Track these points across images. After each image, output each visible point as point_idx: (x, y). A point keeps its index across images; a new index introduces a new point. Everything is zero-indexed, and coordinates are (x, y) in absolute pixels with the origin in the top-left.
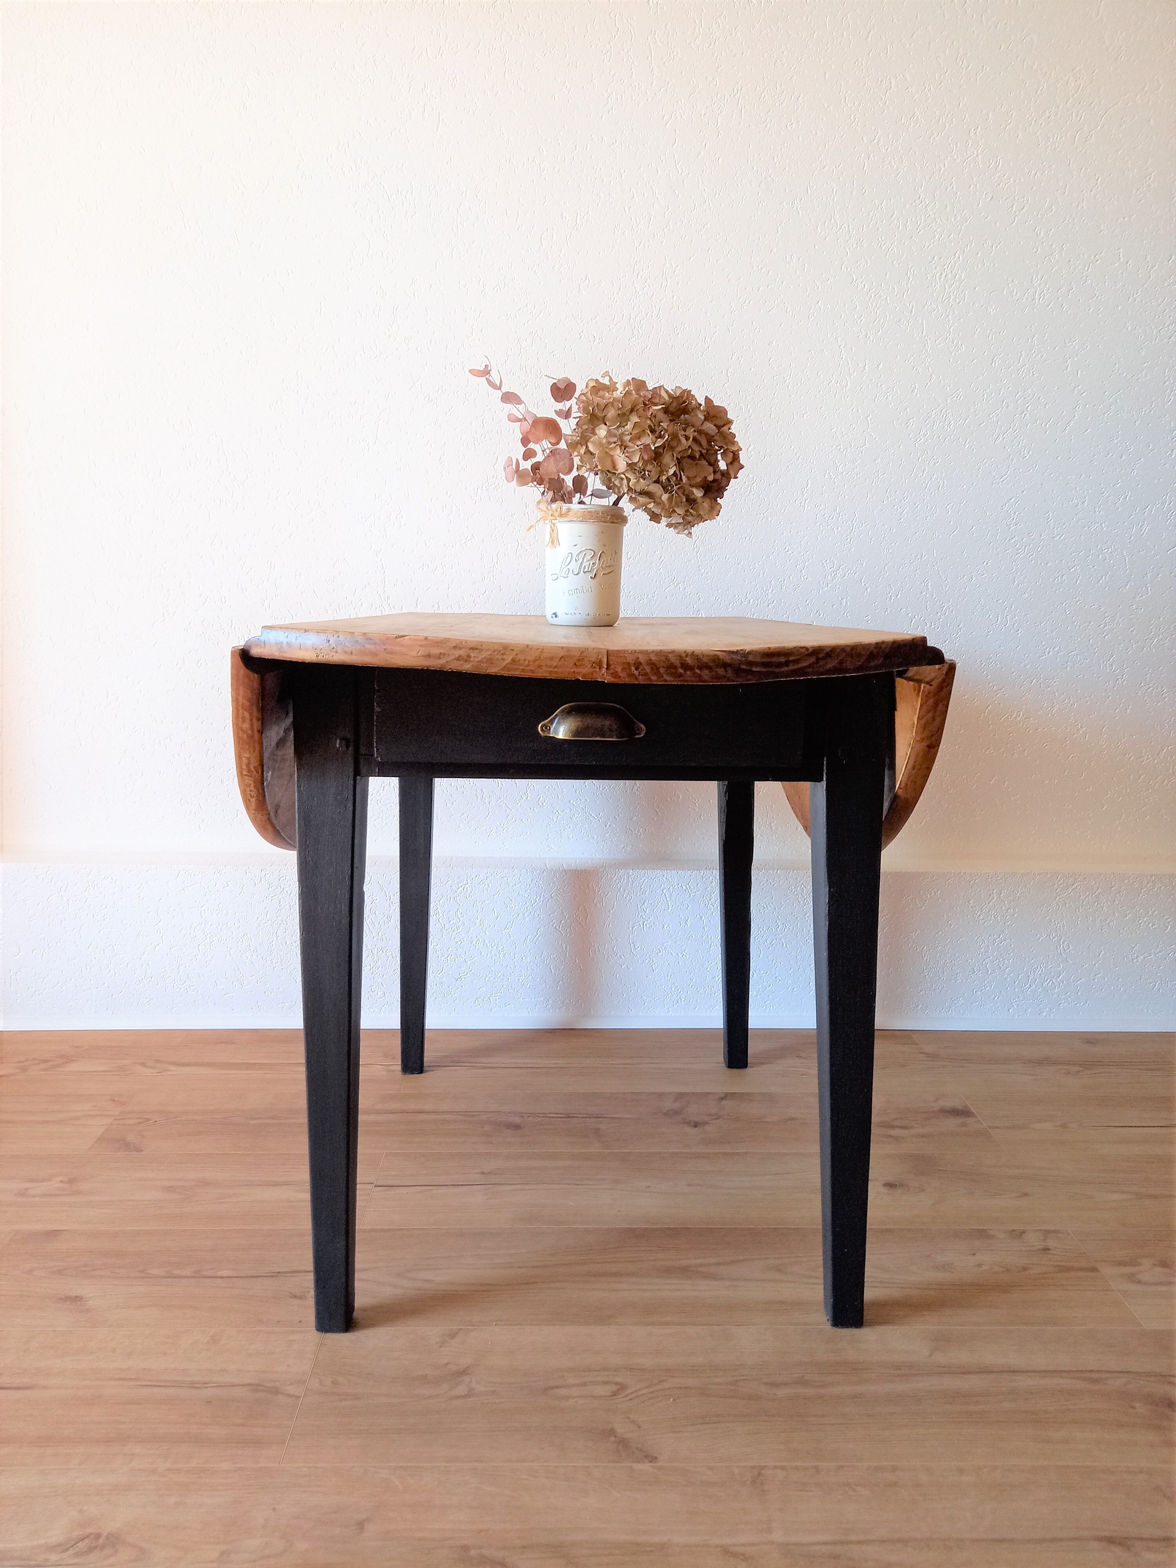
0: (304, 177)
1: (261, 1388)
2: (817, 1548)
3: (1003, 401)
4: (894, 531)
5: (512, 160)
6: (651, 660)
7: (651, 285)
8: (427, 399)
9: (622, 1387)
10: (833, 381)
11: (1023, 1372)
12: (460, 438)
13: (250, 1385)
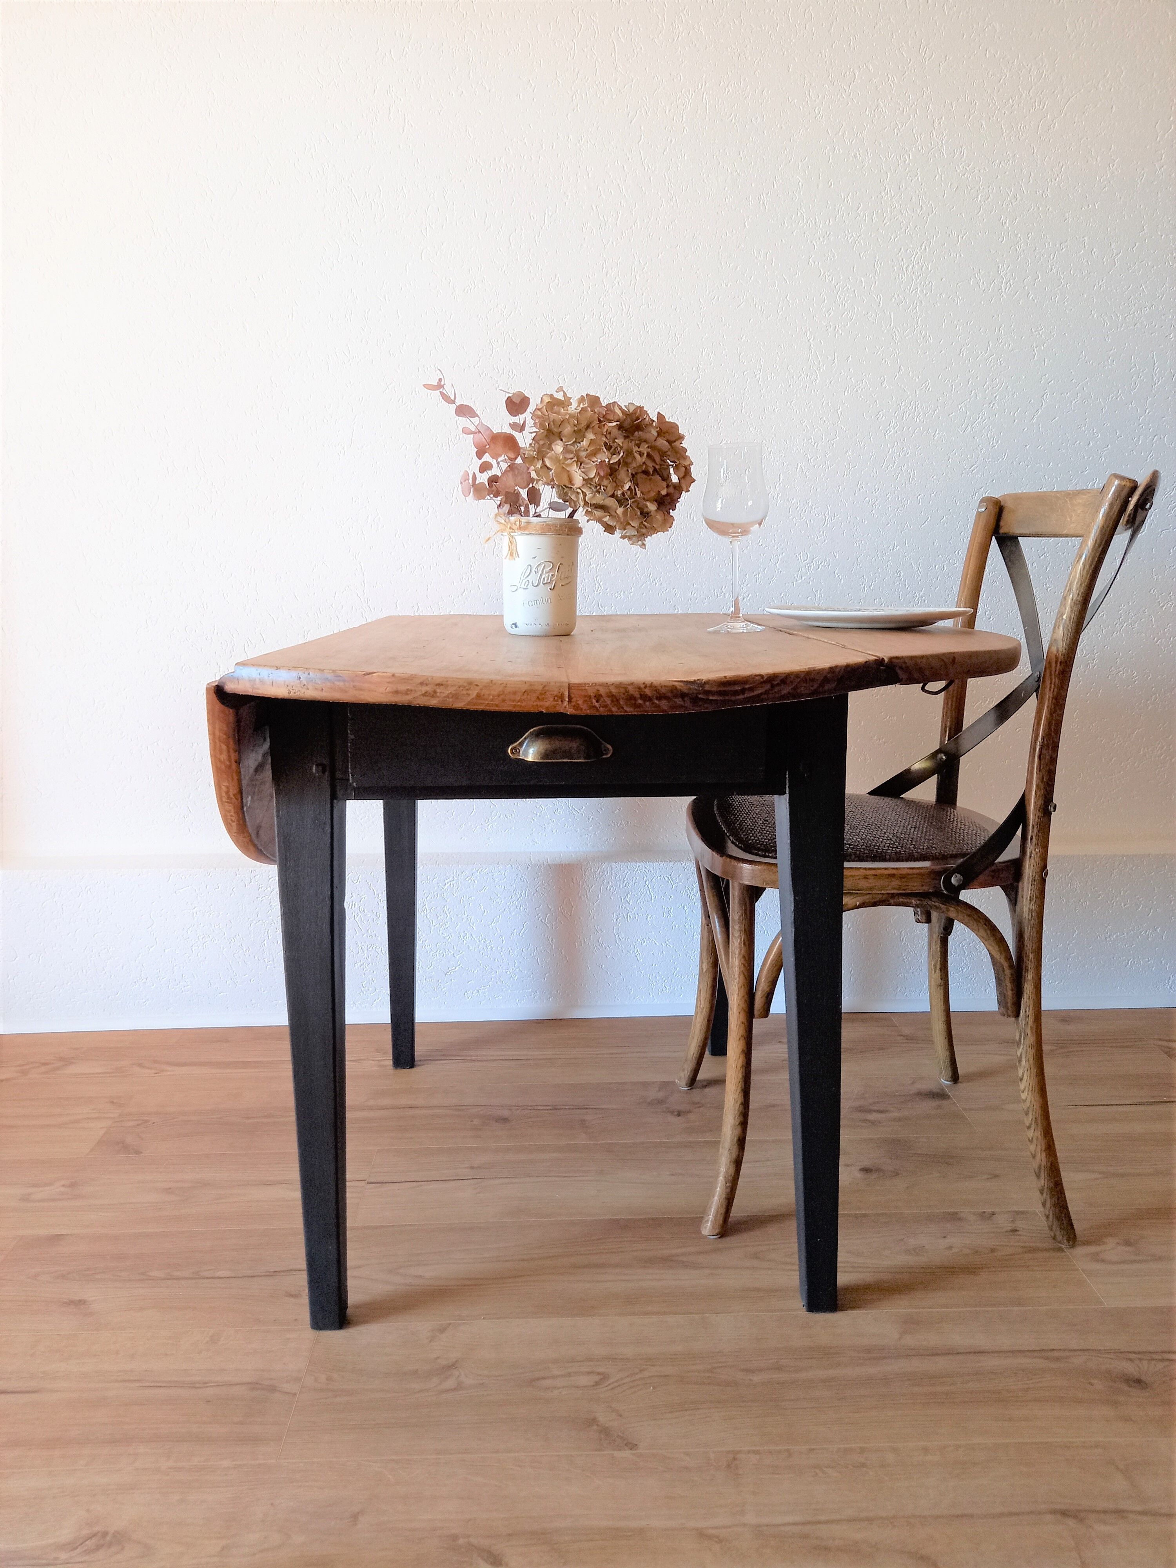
0: (272, 182)
1: (259, 1386)
2: (787, 1528)
3: (971, 391)
4: (866, 522)
5: (478, 160)
6: (611, 692)
7: (620, 284)
8: (400, 401)
9: (605, 1377)
10: (803, 375)
11: (988, 1353)
12: (434, 439)
13: (248, 1383)
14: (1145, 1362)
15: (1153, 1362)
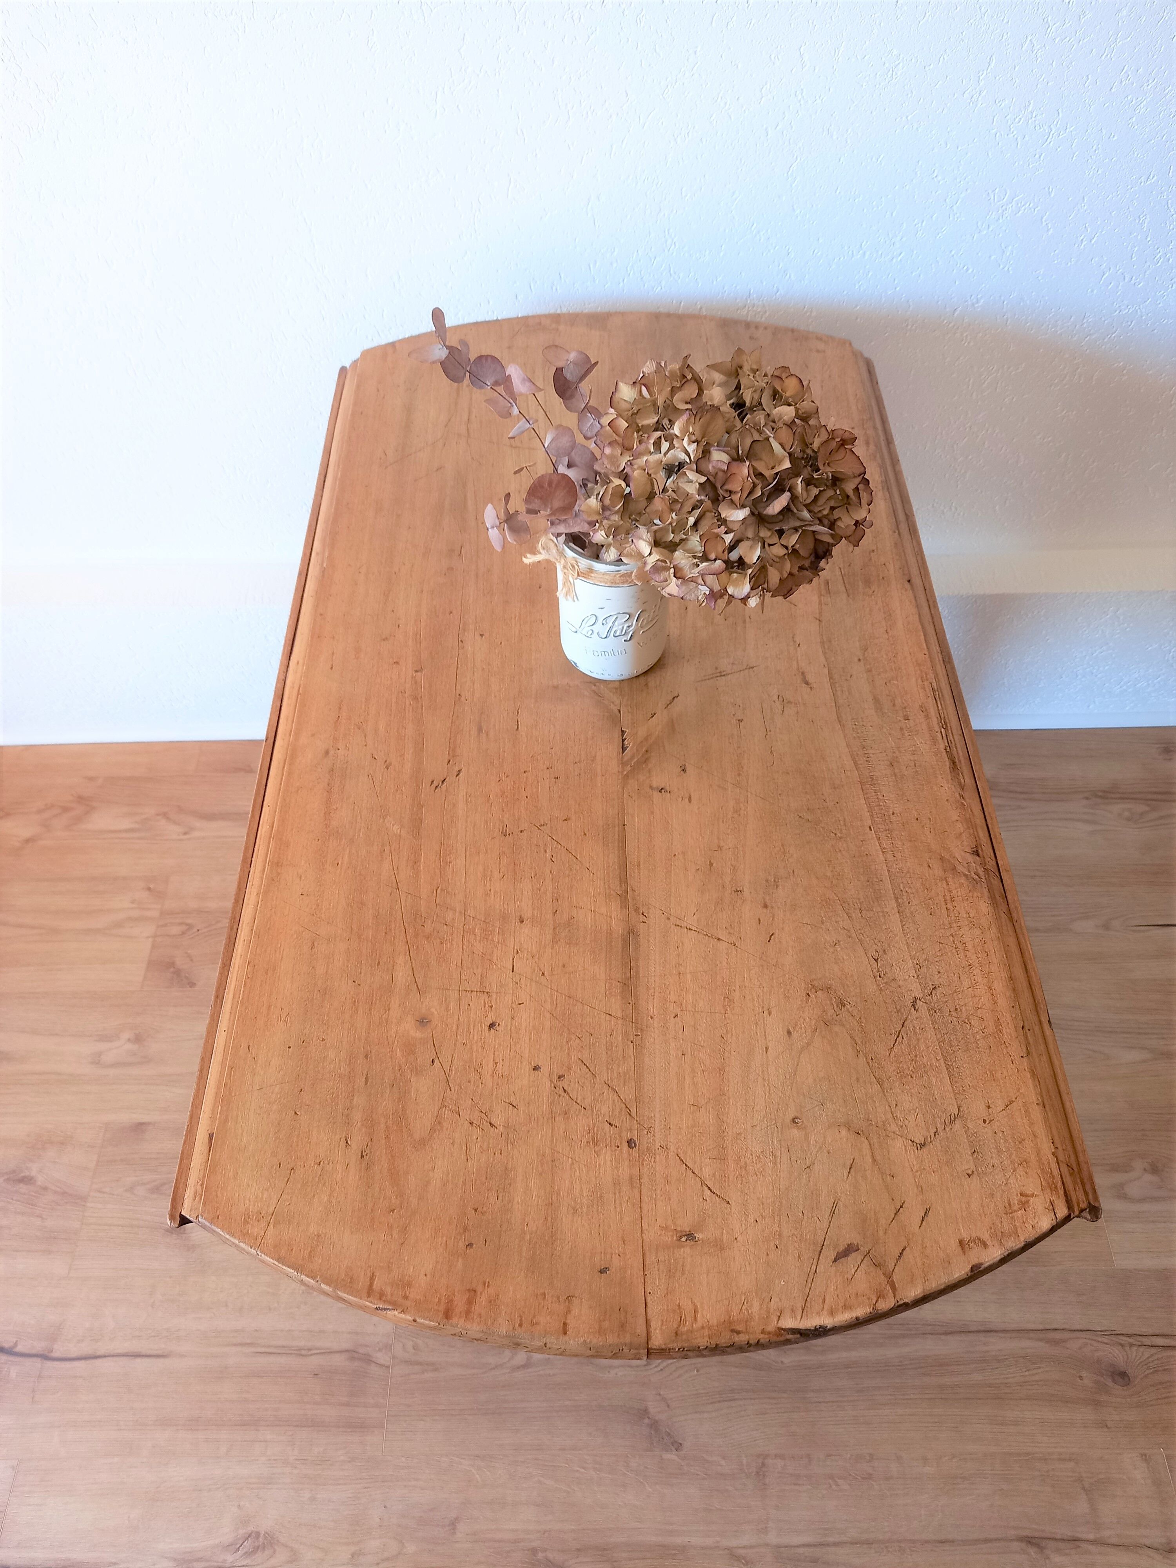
1: (356, 1355)
2: (801, 1550)
11: (996, 1331)
13: (347, 1351)
14: (1135, 1348)
15: (1141, 1349)
